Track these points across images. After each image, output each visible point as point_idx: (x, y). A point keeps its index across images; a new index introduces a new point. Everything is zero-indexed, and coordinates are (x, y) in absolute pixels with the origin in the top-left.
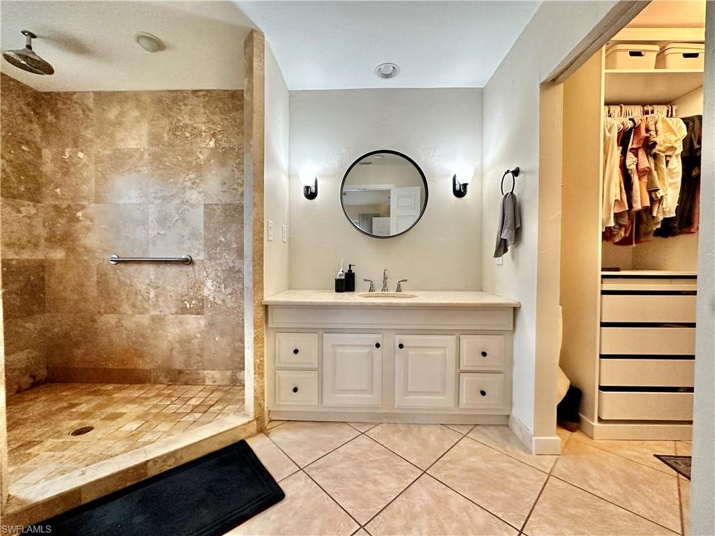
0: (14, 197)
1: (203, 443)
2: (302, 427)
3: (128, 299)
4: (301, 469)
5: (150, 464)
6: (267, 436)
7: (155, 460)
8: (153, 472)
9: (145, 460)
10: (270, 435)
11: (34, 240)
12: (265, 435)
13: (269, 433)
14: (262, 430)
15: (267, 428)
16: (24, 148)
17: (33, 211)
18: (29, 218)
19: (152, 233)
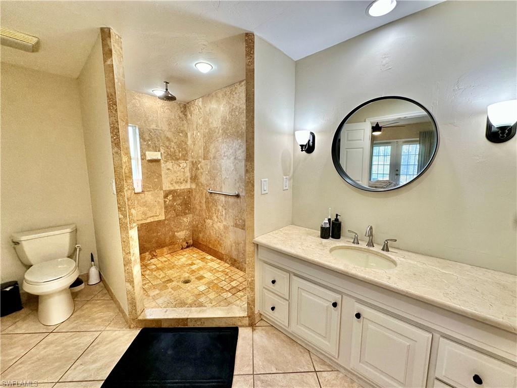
0: (178, 160)
1: (215, 320)
2: (277, 337)
3: (216, 213)
4: (253, 374)
5: (189, 320)
6: (253, 331)
7: (191, 319)
8: (191, 325)
9: (187, 317)
10: (255, 332)
11: (186, 180)
12: (251, 330)
13: (255, 330)
14: (252, 325)
15: (257, 325)
16: (181, 134)
17: (185, 165)
18: (184, 169)
19: (224, 177)
